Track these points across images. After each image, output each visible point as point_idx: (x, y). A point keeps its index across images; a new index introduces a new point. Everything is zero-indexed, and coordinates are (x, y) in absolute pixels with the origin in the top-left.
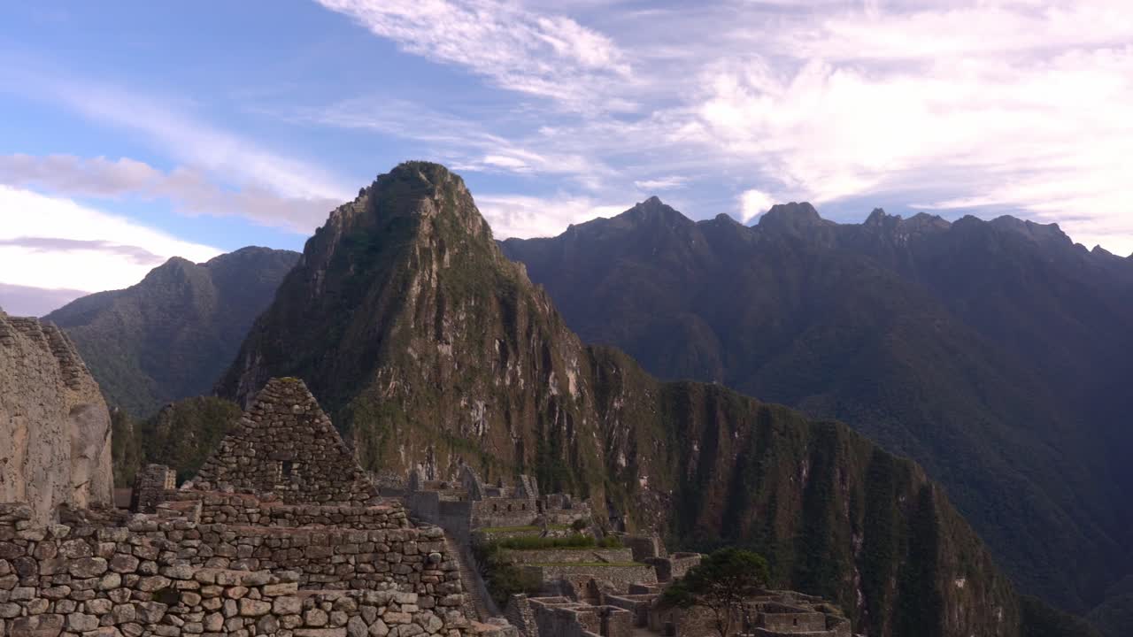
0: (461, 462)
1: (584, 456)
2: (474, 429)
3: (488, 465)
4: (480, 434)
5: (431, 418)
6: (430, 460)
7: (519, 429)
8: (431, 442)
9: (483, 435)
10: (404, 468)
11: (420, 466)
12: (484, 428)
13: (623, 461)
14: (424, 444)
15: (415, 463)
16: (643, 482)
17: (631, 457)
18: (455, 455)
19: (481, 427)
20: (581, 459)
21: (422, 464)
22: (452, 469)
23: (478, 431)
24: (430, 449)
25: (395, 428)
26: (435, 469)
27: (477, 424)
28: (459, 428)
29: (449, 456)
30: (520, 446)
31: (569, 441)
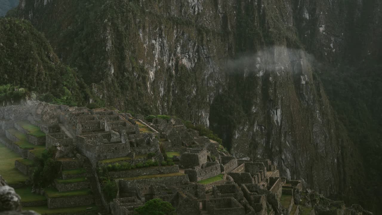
0: (183, 34)
1: (270, 21)
2: (191, 11)
3: (203, 34)
4: (196, 13)
5: (160, 8)
6: (161, 36)
7: (224, 6)
8: (161, 24)
9: (198, 13)
10: (142, 44)
11: (154, 42)
12: (199, 9)
13: (307, 16)
14: (156, 27)
15: (150, 39)
16: (321, 29)
17: (312, 12)
18: (179, 30)
19: (196, 9)
20: (268, 24)
21: (156, 40)
22: (177, 40)
23: (194, 12)
24: (160, 29)
25: (135, 19)
26: (165, 41)
27: (193, 7)
28: (181, 11)
29: (175, 31)
30: (225, 18)
31: (259, 12)
